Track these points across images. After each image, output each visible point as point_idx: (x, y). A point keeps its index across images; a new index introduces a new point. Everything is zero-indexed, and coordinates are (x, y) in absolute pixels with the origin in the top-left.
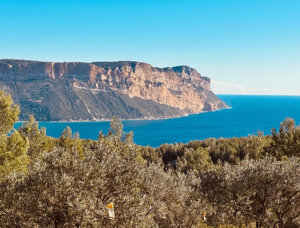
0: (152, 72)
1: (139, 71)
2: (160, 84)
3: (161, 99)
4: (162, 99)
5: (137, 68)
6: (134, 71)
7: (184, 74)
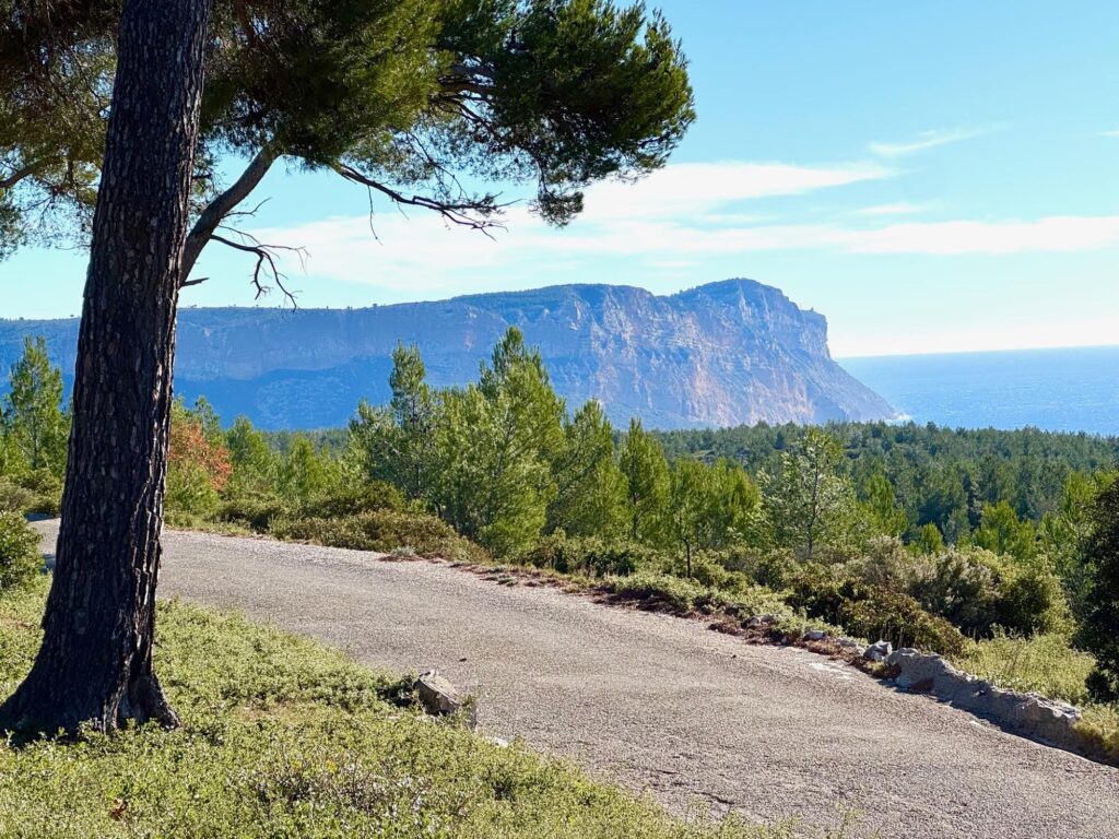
0: (655, 317)
1: (616, 316)
2: (684, 354)
3: (693, 407)
4: (696, 406)
5: (608, 306)
6: (599, 320)
7: (746, 308)
